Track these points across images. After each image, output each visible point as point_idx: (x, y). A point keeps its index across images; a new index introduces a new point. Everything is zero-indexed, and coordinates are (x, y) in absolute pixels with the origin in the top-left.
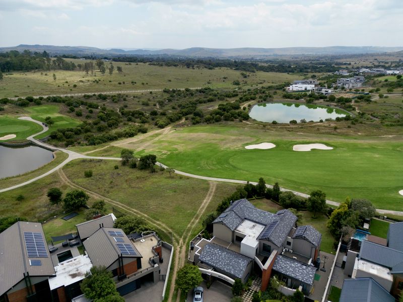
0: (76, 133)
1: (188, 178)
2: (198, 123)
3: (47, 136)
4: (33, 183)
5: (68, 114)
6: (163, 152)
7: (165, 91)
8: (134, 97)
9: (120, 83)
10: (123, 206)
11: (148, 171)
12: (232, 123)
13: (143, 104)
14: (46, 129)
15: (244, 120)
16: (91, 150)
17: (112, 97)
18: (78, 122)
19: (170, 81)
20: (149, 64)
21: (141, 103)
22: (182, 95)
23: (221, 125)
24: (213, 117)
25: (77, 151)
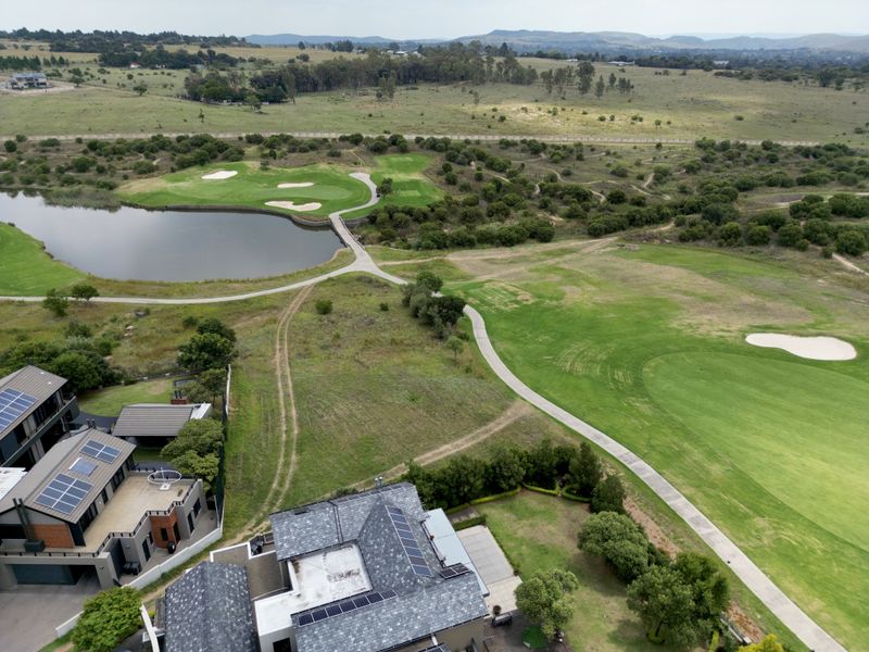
0: (417, 220)
2: (695, 238)
3: (363, 216)
4: (246, 301)
5: (434, 177)
6: (519, 298)
8: (608, 153)
9: (602, 119)
12: (798, 255)
13: (613, 173)
14: (374, 201)
15: (840, 252)
16: (399, 260)
17: (558, 148)
18: (438, 196)
19: (740, 119)
20: (716, 74)
21: (611, 169)
22: (743, 156)
23: (752, 257)
24: (750, 228)
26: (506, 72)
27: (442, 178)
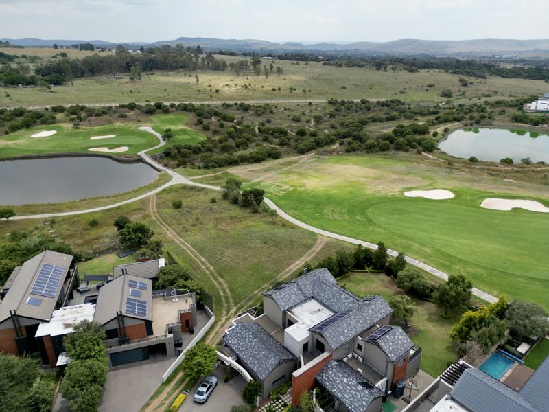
0: (195, 152)
1: (294, 227)
2: (354, 150)
3: (161, 152)
5: (194, 126)
6: (283, 188)
7: (330, 103)
8: (285, 109)
9: (274, 90)
10: (192, 252)
11: (248, 211)
12: (406, 154)
13: (293, 120)
14: (163, 143)
15: (425, 151)
16: (200, 175)
17: (257, 107)
18: (202, 137)
19: (344, 88)
20: (324, 64)
21: (291, 118)
22: (354, 108)
23: (386, 157)
24: (379, 143)
25: (183, 175)
26: (208, 63)
27: (200, 127)
